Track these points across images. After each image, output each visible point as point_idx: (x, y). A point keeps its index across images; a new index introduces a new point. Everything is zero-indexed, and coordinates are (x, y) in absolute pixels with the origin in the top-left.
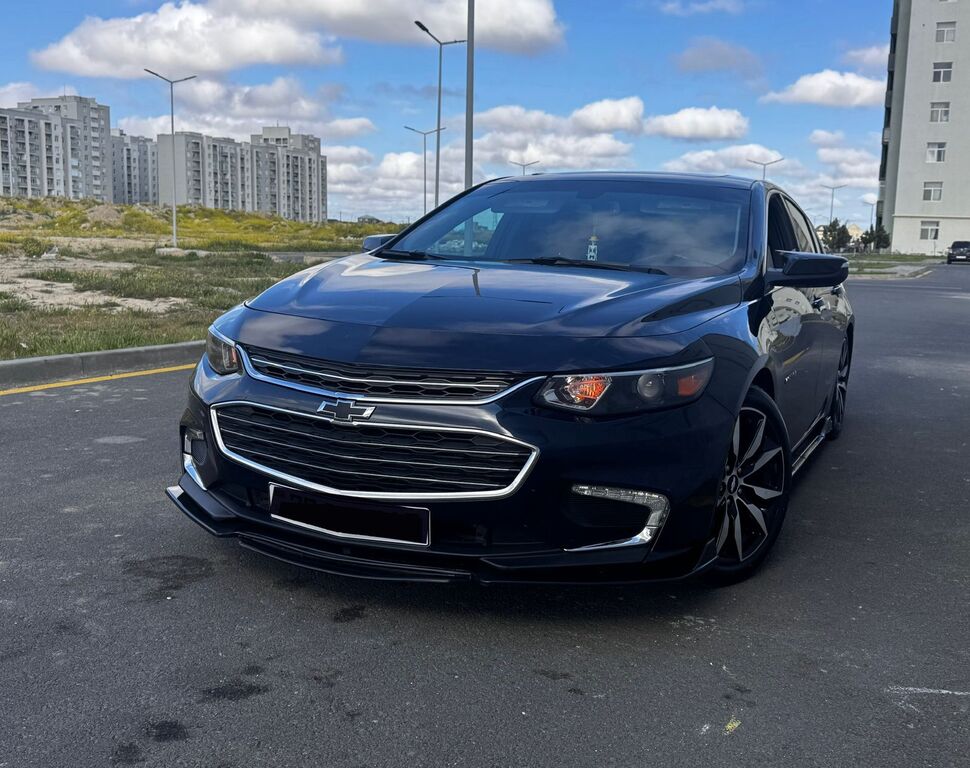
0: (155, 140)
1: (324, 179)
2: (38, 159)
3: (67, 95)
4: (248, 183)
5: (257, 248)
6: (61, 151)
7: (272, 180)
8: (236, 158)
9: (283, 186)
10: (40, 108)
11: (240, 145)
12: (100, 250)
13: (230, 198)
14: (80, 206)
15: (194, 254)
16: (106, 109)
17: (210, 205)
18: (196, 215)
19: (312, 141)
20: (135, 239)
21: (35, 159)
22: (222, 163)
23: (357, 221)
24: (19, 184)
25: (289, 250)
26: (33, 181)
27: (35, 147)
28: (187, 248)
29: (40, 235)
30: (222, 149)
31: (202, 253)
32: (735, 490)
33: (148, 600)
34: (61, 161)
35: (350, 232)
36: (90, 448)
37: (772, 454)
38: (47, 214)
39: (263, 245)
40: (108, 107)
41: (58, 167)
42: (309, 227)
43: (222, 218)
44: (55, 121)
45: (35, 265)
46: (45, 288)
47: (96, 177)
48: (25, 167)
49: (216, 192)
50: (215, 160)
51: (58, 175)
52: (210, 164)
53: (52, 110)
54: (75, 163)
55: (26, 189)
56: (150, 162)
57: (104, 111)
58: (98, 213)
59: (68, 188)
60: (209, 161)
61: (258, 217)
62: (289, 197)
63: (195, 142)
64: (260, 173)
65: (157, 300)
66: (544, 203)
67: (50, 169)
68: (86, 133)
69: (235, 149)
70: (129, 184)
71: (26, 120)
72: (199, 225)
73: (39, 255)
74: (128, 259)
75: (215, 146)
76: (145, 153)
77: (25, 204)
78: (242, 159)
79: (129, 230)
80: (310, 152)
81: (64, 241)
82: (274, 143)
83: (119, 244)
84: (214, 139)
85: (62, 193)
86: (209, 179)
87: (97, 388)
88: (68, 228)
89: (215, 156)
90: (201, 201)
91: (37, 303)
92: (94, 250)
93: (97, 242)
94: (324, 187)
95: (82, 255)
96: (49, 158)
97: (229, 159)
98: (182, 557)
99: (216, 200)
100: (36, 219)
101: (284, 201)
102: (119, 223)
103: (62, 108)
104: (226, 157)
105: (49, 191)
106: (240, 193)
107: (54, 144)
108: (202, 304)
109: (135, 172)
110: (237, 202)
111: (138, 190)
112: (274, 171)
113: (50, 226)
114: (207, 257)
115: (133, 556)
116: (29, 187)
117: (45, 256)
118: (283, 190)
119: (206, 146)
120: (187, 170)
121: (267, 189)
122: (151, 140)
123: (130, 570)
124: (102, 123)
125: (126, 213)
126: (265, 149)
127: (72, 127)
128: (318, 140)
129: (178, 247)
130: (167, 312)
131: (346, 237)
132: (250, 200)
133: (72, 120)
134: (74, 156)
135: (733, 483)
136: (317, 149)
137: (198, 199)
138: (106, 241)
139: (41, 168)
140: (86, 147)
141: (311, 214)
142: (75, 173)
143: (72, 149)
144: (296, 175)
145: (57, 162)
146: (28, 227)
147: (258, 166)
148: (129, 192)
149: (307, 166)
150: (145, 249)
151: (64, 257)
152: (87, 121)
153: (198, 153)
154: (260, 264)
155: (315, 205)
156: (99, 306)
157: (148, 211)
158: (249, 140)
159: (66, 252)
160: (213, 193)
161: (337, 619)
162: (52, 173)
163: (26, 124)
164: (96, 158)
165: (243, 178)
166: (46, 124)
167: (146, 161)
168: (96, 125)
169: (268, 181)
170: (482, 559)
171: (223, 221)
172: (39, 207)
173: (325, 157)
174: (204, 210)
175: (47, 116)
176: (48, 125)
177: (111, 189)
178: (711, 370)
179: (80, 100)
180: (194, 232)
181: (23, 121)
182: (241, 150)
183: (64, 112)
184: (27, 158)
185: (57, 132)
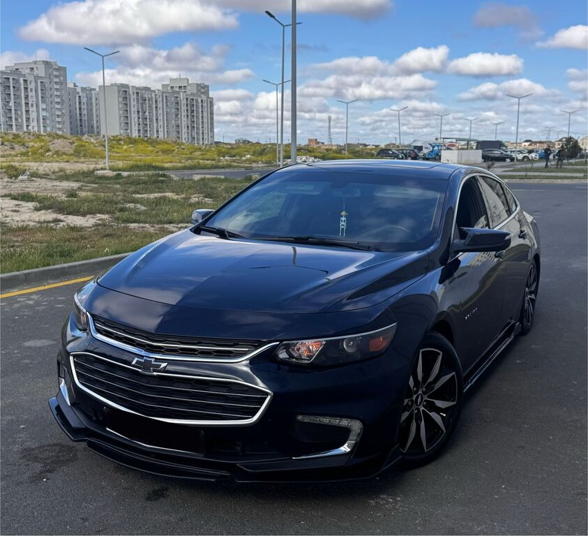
0: (97, 89)
1: (212, 114)
2: (20, 104)
3: (38, 60)
4: (160, 118)
5: (163, 169)
6: (34, 99)
7: (177, 115)
8: (152, 101)
9: (184, 119)
10: (20, 70)
11: (154, 91)
12: (59, 172)
13: (149, 129)
14: (47, 137)
15: (119, 175)
16: (64, 69)
17: (135, 134)
18: (125, 142)
19: (203, 88)
20: (82, 162)
21: (17, 104)
22: (142, 104)
23: (234, 142)
24: (7, 122)
25: (184, 169)
26: (16, 119)
27: (17, 97)
28: (115, 171)
29: (18, 161)
30: (143, 94)
31: (125, 174)
32: (420, 403)
33: (31, 482)
34: (35, 106)
35: (227, 153)
36: (18, 351)
37: (448, 377)
38: (24, 145)
39: (167, 165)
40: (65, 68)
41: (33, 110)
42: (200, 149)
43: (142, 144)
44: (30, 78)
45: (13, 186)
46: (14, 209)
47: (58, 116)
48: (11, 110)
49: (139, 124)
50: (138, 102)
51: (33, 115)
52: (134, 105)
53: (28, 71)
54: (44, 107)
55: (12, 125)
56: (94, 104)
57: (62, 71)
58: (58, 144)
59: (40, 124)
60: (133, 103)
61: (166, 143)
62: (188, 127)
63: (124, 90)
64: (169, 110)
65: (88, 216)
66: (312, 187)
67: (27, 111)
68: (51, 86)
69: (151, 95)
70: (81, 120)
71: (11, 78)
72: (126, 151)
73: (16, 177)
74: (76, 179)
75: (138, 93)
76: (91, 98)
77: (10, 137)
78: (156, 101)
79: (79, 156)
80: (202, 95)
81: (33, 166)
82: (177, 89)
83: (71, 167)
84: (137, 88)
85: (36, 129)
86: (134, 116)
87: (32, 297)
88: (37, 156)
89: (138, 100)
90: (129, 131)
91: (8, 220)
92: (54, 173)
93: (55, 166)
94: (212, 119)
95: (45, 176)
96: (27, 104)
97: (147, 102)
98: (60, 445)
99: (139, 130)
100: (16, 149)
101: (184, 130)
102: (72, 152)
103: (35, 69)
104: (145, 100)
105: (27, 126)
106: (155, 125)
107: (30, 94)
108: (117, 219)
109: (85, 112)
110: (153, 131)
111: (87, 125)
112: (178, 109)
113: (25, 154)
114: (129, 176)
115: (29, 444)
116: (14, 123)
117: (21, 177)
118: (184, 122)
119: (131, 93)
120: (119, 110)
121: (173, 122)
122: (95, 89)
123: (24, 456)
124: (62, 78)
125: (76, 144)
126: (172, 94)
127: (41, 82)
128: (208, 87)
129: (110, 169)
130: (93, 226)
131: (224, 157)
132: (162, 129)
133: (41, 77)
134: (43, 102)
135: (419, 400)
136: (207, 93)
137: (127, 130)
138: (63, 165)
139: (21, 111)
140: (51, 95)
141: (203, 138)
142: (45, 113)
143: (42, 97)
144: (193, 111)
145: (32, 106)
146: (10, 155)
147: (167, 106)
148: (81, 126)
149: (200, 105)
150: (88, 171)
151: (33, 178)
152: (52, 77)
153: (126, 98)
154: (162, 182)
155: (206, 131)
156: (49, 222)
157: (92, 140)
158: (161, 88)
159: (35, 175)
160: (137, 125)
161: (149, 499)
162: (29, 114)
163: (11, 81)
164: (58, 103)
165: (157, 114)
166: (24, 80)
167: (91, 104)
168: (57, 80)
169: (174, 116)
170: (238, 465)
171: (143, 146)
172: (19, 139)
173: (212, 98)
174: (130, 139)
175: (25, 75)
176: (25, 81)
177: (69, 124)
178: (394, 331)
179: (46, 63)
180: (122, 156)
181: (9, 79)
182: (156, 95)
183: (36, 72)
184: (12, 104)
185: (32, 86)
